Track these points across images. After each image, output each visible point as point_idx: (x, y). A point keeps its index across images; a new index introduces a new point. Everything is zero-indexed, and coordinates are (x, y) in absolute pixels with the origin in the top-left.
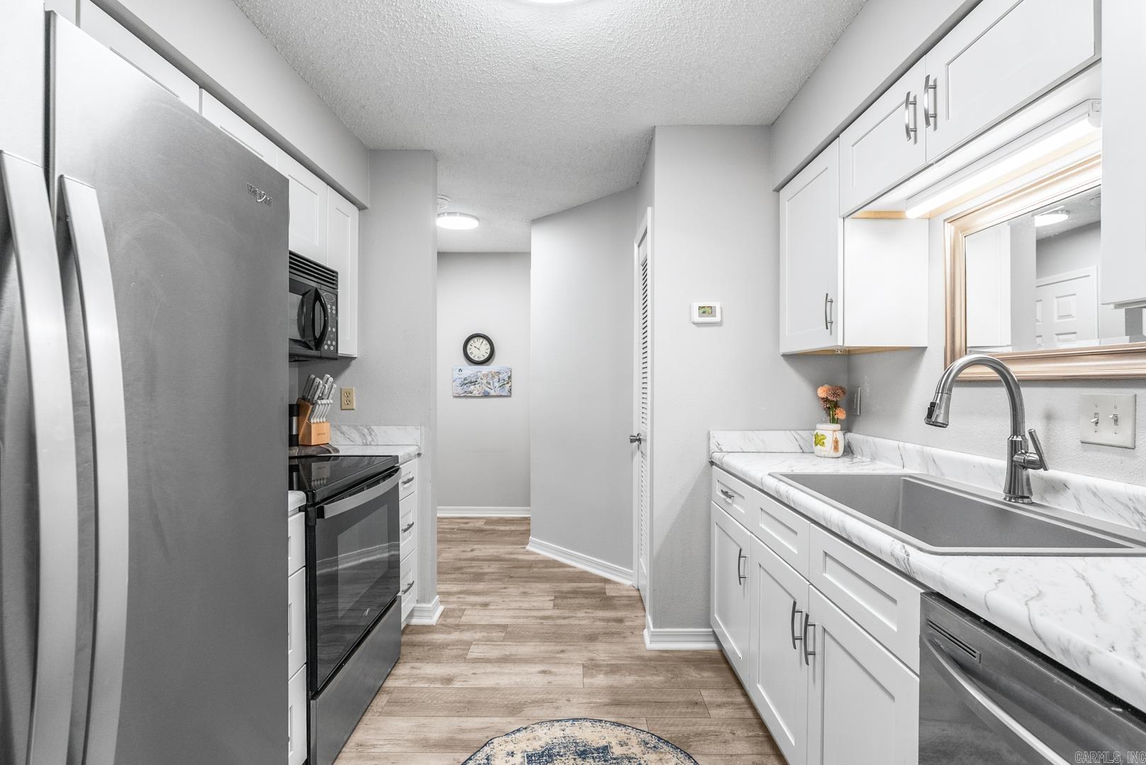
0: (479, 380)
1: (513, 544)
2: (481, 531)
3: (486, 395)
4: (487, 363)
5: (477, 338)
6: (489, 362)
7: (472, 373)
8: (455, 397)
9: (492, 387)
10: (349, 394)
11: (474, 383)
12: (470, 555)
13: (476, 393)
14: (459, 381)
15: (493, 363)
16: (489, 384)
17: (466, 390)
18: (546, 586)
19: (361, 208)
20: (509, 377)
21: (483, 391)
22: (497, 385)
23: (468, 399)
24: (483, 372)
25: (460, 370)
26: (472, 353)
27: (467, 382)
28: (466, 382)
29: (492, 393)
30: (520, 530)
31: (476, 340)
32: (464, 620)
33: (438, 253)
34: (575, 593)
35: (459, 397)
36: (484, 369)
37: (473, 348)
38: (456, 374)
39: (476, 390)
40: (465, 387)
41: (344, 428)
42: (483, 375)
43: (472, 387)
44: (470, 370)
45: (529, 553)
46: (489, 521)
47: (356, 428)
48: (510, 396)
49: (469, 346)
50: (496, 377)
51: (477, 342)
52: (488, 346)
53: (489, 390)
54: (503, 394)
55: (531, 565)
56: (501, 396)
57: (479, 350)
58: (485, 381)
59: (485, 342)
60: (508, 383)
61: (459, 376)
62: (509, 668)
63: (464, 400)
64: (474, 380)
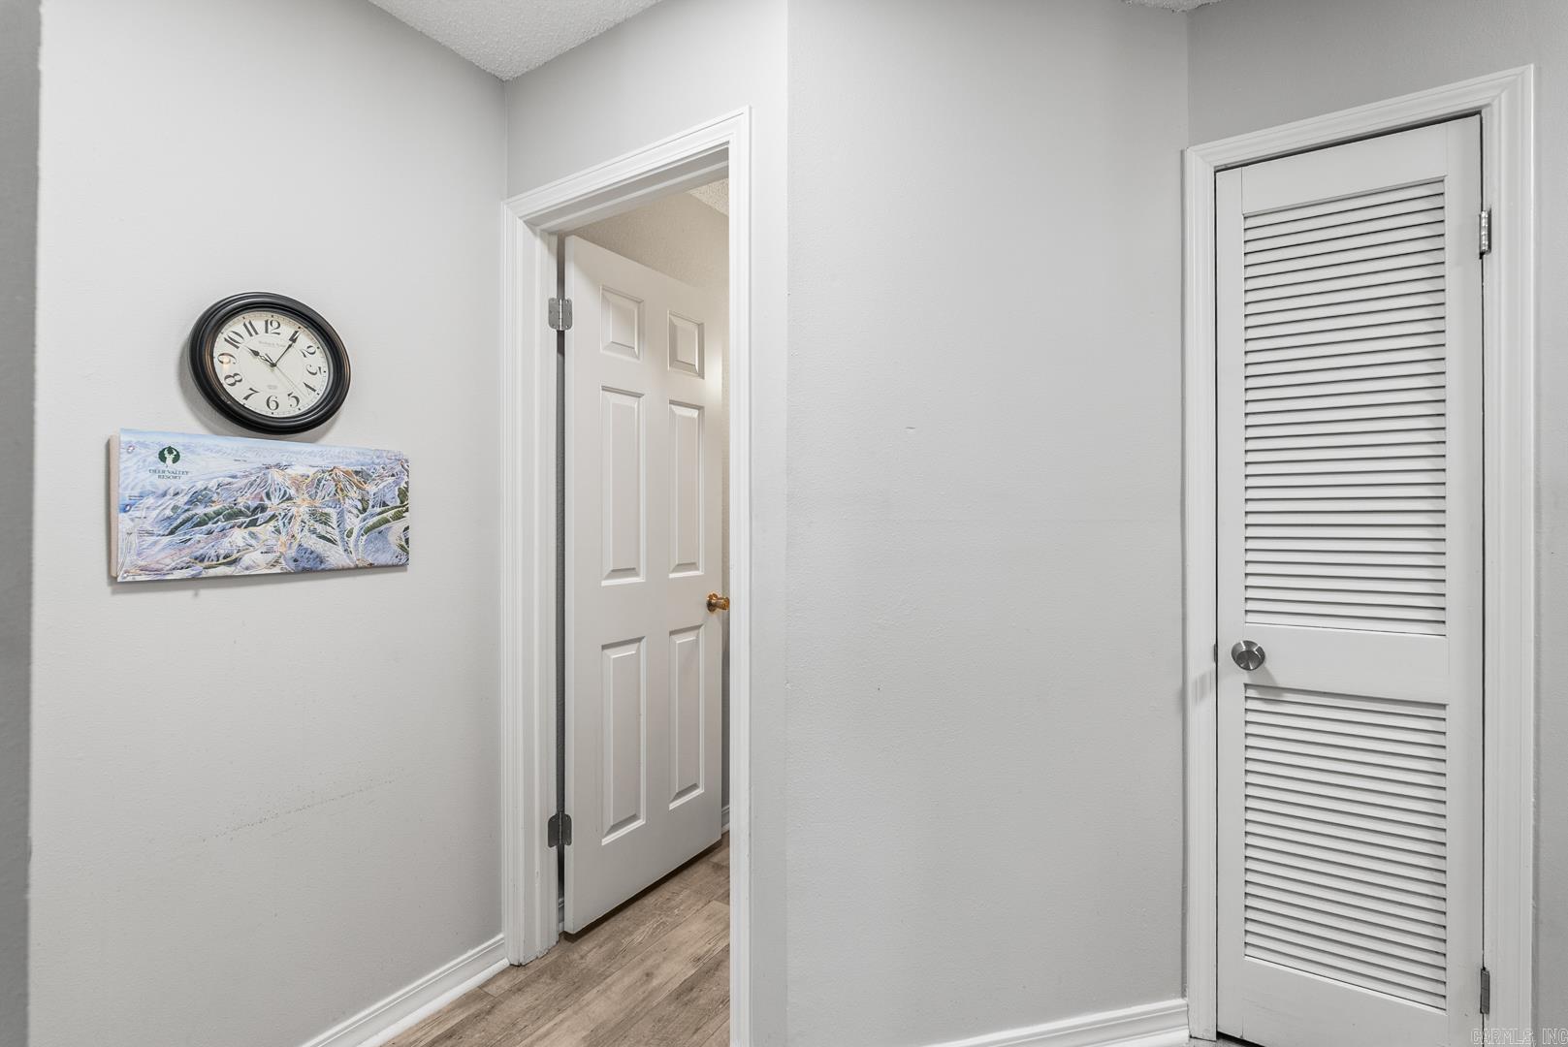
0: (274, 504)
3: (309, 567)
4: (318, 430)
5: (267, 315)
6: (327, 424)
7: (236, 468)
9: (336, 535)
11: (252, 516)
13: (255, 560)
14: (152, 512)
15: (339, 430)
16: (324, 520)
17: (199, 548)
20: (403, 494)
21: (292, 553)
22: (354, 522)
23: (210, 594)
24: (297, 470)
26: (235, 381)
28: (200, 510)
29: (336, 556)
31: (259, 325)
36: (299, 457)
38: (141, 476)
39: (255, 547)
40: (198, 535)
42: (297, 484)
43: (238, 537)
44: (222, 459)
48: (405, 568)
49: (219, 348)
50: (354, 493)
51: (275, 334)
53: (320, 546)
54: (379, 560)
56: (372, 568)
57: (275, 368)
58: (301, 508)
60: (398, 517)
61: (162, 484)
63: (184, 596)
64: (246, 501)
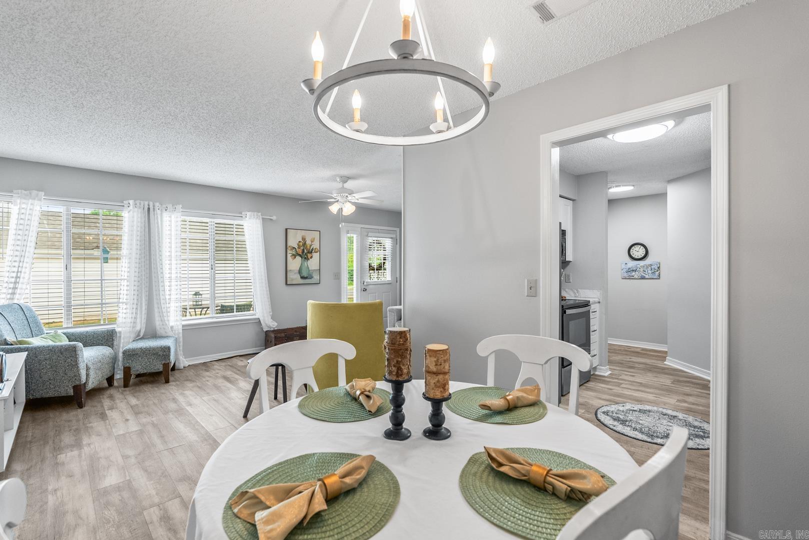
0: (638, 269)
1: (656, 360)
2: (638, 353)
3: (643, 278)
4: (644, 259)
5: (636, 245)
6: (645, 258)
7: (634, 265)
8: (623, 278)
9: (647, 273)
10: (569, 276)
11: (635, 271)
12: (628, 360)
13: (636, 276)
14: (625, 270)
15: (647, 260)
16: (645, 271)
17: (629, 274)
18: (671, 377)
19: (573, 200)
20: (659, 268)
21: (641, 276)
22: (650, 272)
23: (631, 280)
24: (641, 265)
25: (626, 264)
26: (633, 254)
27: (630, 270)
29: (647, 277)
30: (662, 356)
32: (620, 377)
33: (608, 200)
34: (688, 382)
35: (626, 279)
36: (642, 263)
37: (634, 251)
38: (623, 266)
39: (636, 275)
40: (629, 273)
41: (567, 290)
42: (641, 267)
43: (634, 273)
44: (632, 264)
45: (665, 364)
46: (643, 349)
47: (571, 289)
48: (659, 279)
49: (631, 250)
50: (650, 267)
51: (637, 248)
52: (644, 249)
53: (645, 275)
54: (655, 277)
55: (664, 369)
56: (653, 279)
57: (638, 252)
58: (642, 270)
59: (642, 247)
60: (657, 271)
61: (626, 267)
62: (638, 392)
63: (629, 280)
64: (634, 269)
